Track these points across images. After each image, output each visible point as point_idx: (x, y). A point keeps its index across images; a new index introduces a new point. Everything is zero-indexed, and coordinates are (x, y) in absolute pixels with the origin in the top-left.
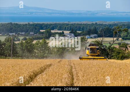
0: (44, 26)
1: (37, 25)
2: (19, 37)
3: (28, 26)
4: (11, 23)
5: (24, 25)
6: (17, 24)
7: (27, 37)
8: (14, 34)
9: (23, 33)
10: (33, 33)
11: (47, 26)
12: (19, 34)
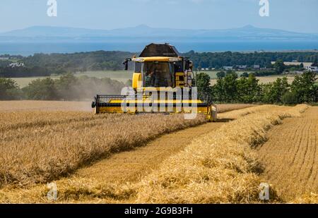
0: (277, 55)
1: (267, 54)
2: (237, 72)
3: (253, 57)
4: (230, 53)
5: (247, 55)
6: (238, 54)
7: (249, 73)
8: (231, 68)
9: (244, 67)
10: (258, 66)
11: (282, 56)
12: (238, 68)
